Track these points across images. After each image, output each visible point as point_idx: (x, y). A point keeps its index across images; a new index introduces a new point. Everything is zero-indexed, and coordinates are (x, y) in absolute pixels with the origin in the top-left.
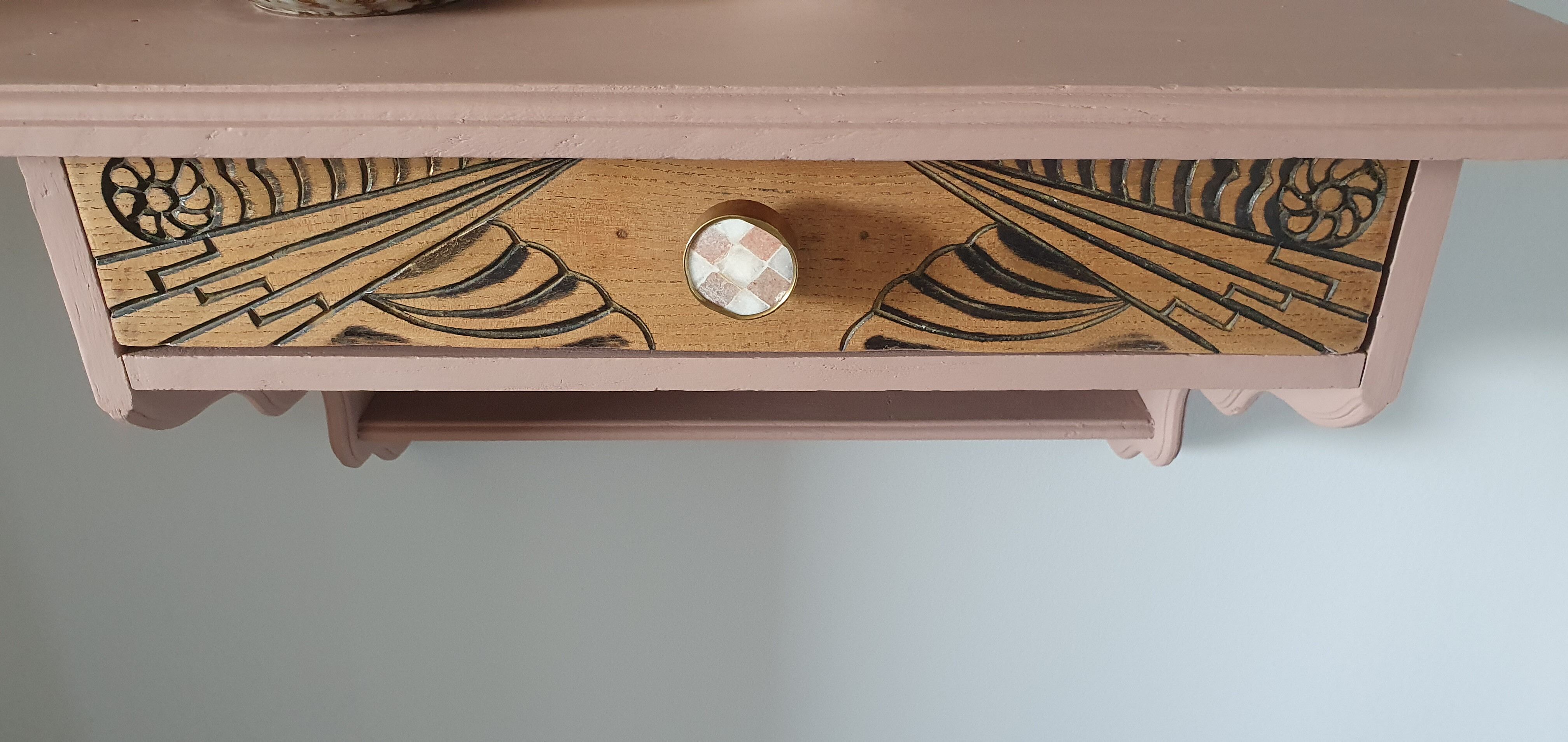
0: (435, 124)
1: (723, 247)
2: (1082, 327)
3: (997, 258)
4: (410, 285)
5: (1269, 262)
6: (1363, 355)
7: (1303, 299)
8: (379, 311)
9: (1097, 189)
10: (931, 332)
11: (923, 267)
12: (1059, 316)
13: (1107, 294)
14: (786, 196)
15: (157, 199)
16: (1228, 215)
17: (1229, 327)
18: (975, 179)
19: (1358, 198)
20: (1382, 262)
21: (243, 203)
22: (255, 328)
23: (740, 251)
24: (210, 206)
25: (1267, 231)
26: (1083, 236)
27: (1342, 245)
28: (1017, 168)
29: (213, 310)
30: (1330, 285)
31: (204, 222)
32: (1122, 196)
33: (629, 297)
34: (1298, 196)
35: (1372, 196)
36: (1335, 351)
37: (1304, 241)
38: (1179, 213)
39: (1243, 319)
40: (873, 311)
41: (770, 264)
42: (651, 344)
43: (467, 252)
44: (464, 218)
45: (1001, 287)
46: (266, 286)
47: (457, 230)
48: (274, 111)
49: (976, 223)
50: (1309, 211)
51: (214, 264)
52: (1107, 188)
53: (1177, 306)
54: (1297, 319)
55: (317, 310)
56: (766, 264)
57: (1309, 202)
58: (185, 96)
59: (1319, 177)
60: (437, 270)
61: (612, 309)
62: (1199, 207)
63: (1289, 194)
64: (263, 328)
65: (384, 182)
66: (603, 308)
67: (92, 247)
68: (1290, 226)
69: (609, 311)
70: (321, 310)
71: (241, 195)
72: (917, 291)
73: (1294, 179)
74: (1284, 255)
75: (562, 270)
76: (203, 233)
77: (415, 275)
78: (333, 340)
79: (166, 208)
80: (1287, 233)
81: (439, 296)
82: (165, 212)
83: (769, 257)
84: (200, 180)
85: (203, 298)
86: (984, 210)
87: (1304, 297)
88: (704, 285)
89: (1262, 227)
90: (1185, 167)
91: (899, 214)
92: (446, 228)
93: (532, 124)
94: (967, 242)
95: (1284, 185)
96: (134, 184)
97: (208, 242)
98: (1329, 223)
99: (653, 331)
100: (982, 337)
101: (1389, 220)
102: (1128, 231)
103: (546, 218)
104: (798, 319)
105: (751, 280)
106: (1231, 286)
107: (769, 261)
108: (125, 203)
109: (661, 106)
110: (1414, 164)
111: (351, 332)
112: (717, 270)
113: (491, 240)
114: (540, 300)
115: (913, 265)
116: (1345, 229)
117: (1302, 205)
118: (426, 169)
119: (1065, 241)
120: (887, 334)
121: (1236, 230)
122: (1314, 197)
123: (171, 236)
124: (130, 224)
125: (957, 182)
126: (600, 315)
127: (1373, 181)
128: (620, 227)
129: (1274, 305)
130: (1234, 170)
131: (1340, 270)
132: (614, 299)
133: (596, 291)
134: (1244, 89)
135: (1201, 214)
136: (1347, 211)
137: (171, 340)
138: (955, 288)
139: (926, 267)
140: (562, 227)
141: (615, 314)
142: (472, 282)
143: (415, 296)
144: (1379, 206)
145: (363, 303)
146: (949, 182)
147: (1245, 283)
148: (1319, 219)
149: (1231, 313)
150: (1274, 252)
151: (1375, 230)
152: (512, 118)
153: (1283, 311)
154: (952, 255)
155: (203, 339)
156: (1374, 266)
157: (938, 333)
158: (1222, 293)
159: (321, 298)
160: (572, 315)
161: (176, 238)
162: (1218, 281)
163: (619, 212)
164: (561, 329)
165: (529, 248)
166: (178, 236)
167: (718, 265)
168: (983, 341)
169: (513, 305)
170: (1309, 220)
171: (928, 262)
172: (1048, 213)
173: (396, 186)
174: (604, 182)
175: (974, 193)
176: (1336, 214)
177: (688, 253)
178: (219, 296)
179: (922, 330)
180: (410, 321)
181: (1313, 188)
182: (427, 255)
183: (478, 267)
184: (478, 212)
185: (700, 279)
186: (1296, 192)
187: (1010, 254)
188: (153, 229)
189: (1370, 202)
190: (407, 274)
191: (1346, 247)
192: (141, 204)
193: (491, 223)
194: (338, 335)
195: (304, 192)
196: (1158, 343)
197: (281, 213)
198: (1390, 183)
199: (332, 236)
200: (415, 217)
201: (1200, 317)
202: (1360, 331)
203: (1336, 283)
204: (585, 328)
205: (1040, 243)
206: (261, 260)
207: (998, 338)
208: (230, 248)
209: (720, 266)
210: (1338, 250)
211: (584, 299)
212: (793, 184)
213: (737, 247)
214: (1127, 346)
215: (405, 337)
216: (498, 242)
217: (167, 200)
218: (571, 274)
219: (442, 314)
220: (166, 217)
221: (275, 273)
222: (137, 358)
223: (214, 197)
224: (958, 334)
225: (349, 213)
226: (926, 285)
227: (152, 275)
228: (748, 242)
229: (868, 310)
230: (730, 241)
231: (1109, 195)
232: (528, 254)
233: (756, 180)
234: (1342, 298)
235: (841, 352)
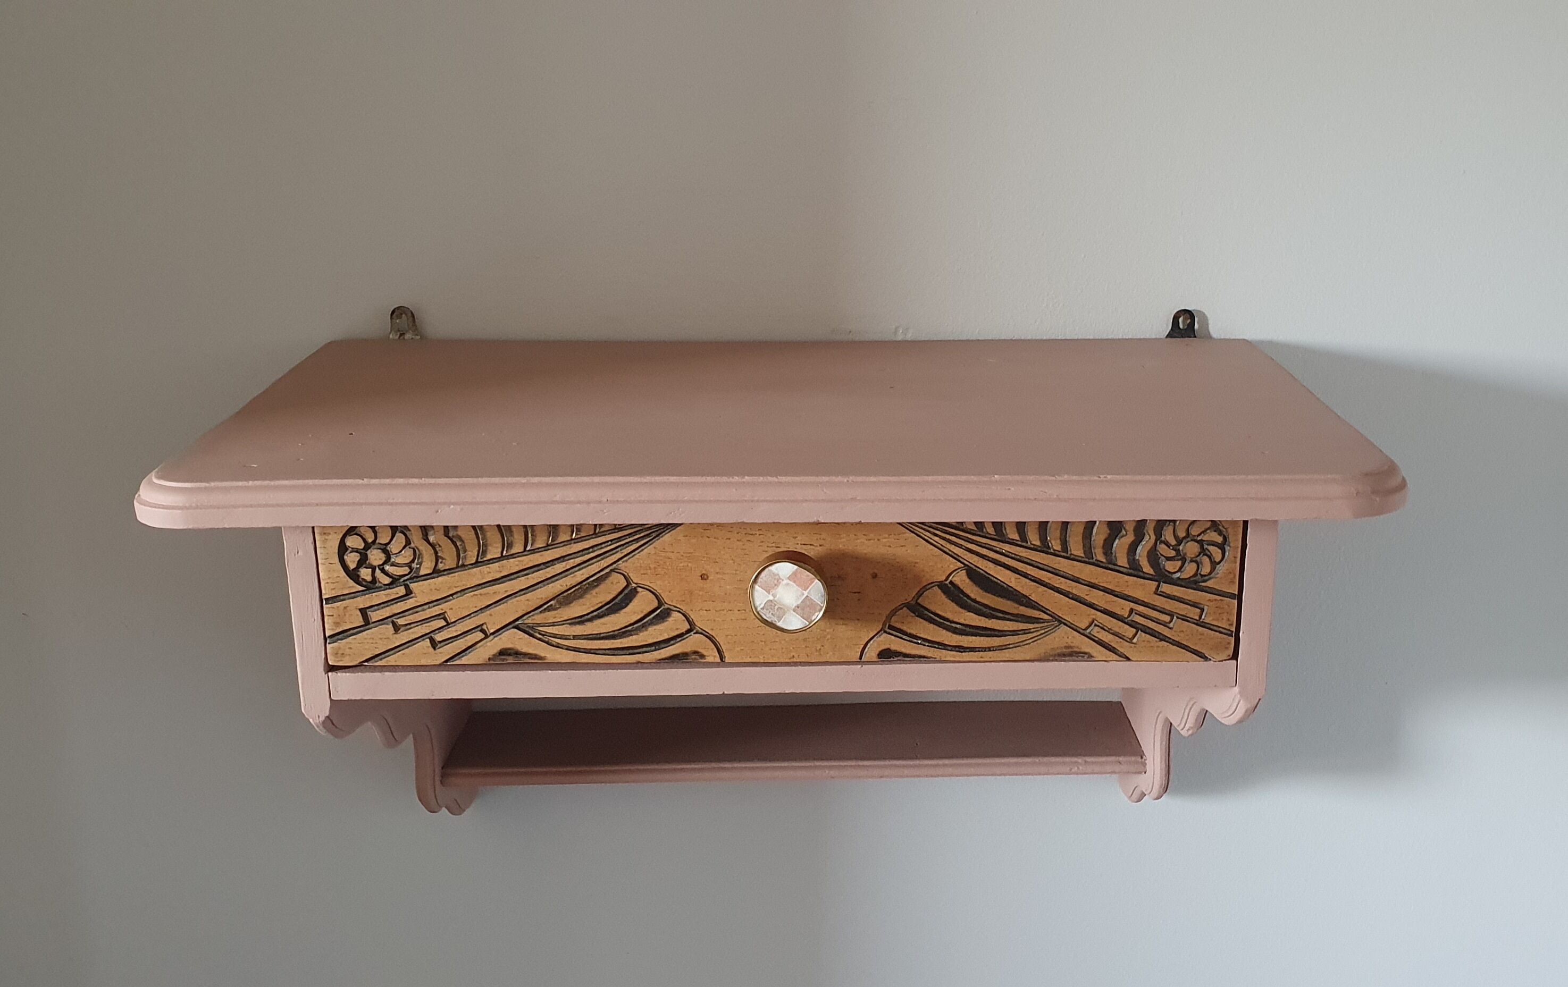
0: (589, 503)
1: (778, 580)
2: (1031, 641)
3: (968, 592)
4: (551, 616)
5: (1156, 593)
6: (1235, 661)
7: (1183, 620)
8: (527, 636)
9: (1031, 544)
10: (925, 645)
11: (916, 598)
12: (1014, 633)
13: (1046, 617)
14: (820, 548)
15: (376, 557)
16: (1122, 561)
17: (1135, 641)
18: (948, 537)
19: (1211, 548)
20: (1237, 593)
21: (437, 558)
22: (432, 649)
23: (788, 584)
24: (413, 561)
25: (1152, 572)
26: (1025, 575)
27: (1205, 581)
28: (976, 529)
29: (404, 637)
30: (1202, 610)
31: (407, 573)
32: (1049, 548)
33: (708, 622)
34: (1169, 547)
35: (1222, 547)
36: (1214, 658)
37: (1178, 578)
38: (1088, 559)
39: (1143, 634)
41: (808, 593)
42: (722, 658)
43: (594, 592)
44: (595, 568)
45: (972, 612)
46: (445, 619)
47: (588, 576)
48: (481, 495)
49: (951, 566)
50: (1180, 557)
51: (410, 603)
52: (1038, 543)
53: (1096, 625)
54: (1182, 635)
55: (482, 636)
56: (806, 593)
57: (1178, 551)
58: (421, 486)
59: (1182, 534)
60: (572, 605)
61: (695, 631)
62: (1102, 554)
63: (1163, 546)
64: (438, 651)
65: (540, 544)
66: (689, 631)
67: (323, 592)
68: (1166, 568)
69: (692, 633)
70: (484, 636)
71: (436, 553)
72: (913, 615)
73: (1165, 536)
74: (1165, 588)
75: (660, 604)
76: (404, 581)
77: (556, 609)
78: (489, 659)
79: (381, 563)
80: (1167, 573)
81: (570, 624)
82: (379, 566)
83: (808, 588)
84: (408, 542)
85: (397, 628)
86: (956, 557)
87: (1185, 619)
88: (763, 609)
89: (1147, 569)
90: (1089, 525)
91: (898, 560)
92: (580, 575)
93: (651, 502)
94: (946, 579)
95: (1159, 539)
96: (362, 546)
97: (407, 587)
98: (1194, 565)
99: (724, 647)
100: (960, 649)
101: (1236, 563)
102: (1056, 573)
103: (652, 566)
104: (829, 637)
105: (795, 604)
106: (1132, 611)
107: (808, 590)
108: (352, 560)
109: (736, 490)
110: (1246, 523)
111: (503, 653)
112: (771, 598)
113: (612, 583)
114: (643, 626)
115: (909, 596)
116: (1206, 569)
117: (1173, 553)
118: (570, 533)
119: (1013, 579)
120: (893, 648)
121: (1131, 571)
122: (1181, 548)
123: (380, 582)
124: (353, 575)
125: (936, 539)
126: (685, 637)
127: (1219, 537)
128: (704, 572)
129: (1165, 624)
130: (1123, 531)
131: (1208, 599)
132: (696, 624)
133: (684, 618)
134: (1109, 477)
135: (1104, 560)
136: (1205, 557)
137: (367, 661)
138: (940, 613)
140: (662, 572)
141: (697, 636)
142: (595, 613)
143: (553, 624)
144: (1227, 554)
145: (516, 630)
146: (931, 539)
147: (1141, 609)
148: (1186, 564)
149: (1134, 630)
150: (1158, 586)
151: (1227, 570)
152: (639, 499)
153: (1171, 628)
155: (391, 660)
156: (1231, 596)
158: (1126, 617)
159: (484, 627)
160: (666, 636)
161: (385, 585)
162: (1122, 607)
163: (703, 562)
164: (657, 647)
165: (639, 589)
166: (386, 582)
167: (773, 595)
168: (962, 652)
169: (624, 630)
170: (1179, 563)
171: (920, 594)
172: (1000, 560)
173: (548, 545)
174: (694, 541)
175: (948, 546)
176: (1198, 559)
177: (752, 587)
178: (409, 627)
179: (918, 643)
180: (547, 643)
181: (1179, 542)
182: (565, 594)
183: (601, 603)
184: (604, 563)
185: (760, 605)
186: (1168, 545)
187: (976, 589)
188: (369, 578)
189: (1220, 551)
190: (548, 609)
191: (1208, 582)
192: (363, 561)
193: (612, 571)
194: (494, 655)
195: (482, 550)
196: (1085, 653)
197: (463, 565)
198: (1231, 538)
199: (498, 582)
200: (559, 567)
201: (1113, 634)
202: (1229, 643)
203: (1206, 608)
204: (674, 646)
205: (996, 580)
206: (445, 599)
207: (972, 649)
208: (423, 591)
209: (774, 596)
210: (1203, 584)
211: (675, 624)
212: (824, 539)
213: (786, 581)
214: (1064, 655)
215: (543, 655)
216: (616, 584)
217: (383, 557)
218: (667, 606)
219: (572, 637)
220: (380, 569)
221: (454, 609)
222: (340, 675)
223: (416, 555)
224: (944, 646)
225: (513, 565)
226: (919, 610)
227: (363, 612)
228: (793, 577)
229: (878, 630)
230: (781, 577)
231: (1039, 547)
232: (637, 592)
233: (799, 538)
234: (1211, 618)
235: (860, 661)
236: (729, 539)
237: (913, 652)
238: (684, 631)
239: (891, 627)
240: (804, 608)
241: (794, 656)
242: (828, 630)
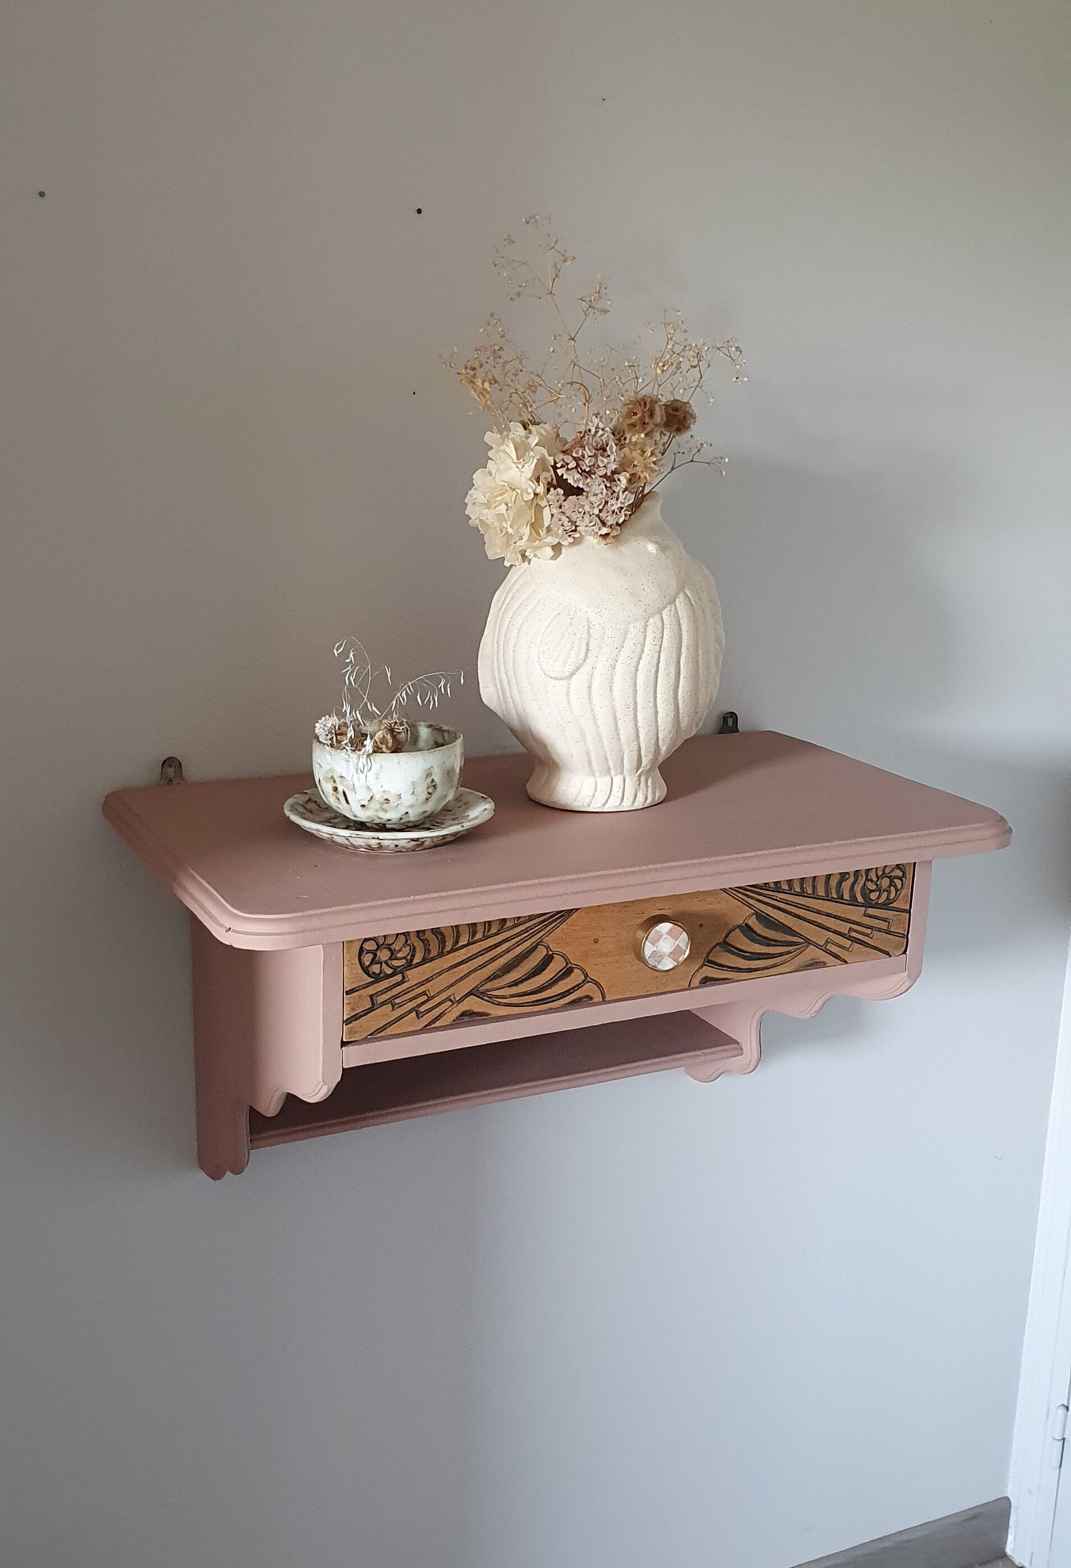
1: (659, 937)
2: (792, 958)
3: (756, 929)
4: (497, 983)
5: (864, 915)
6: (905, 955)
8: (480, 1000)
9: (795, 891)
10: (728, 971)
11: (726, 938)
12: (781, 955)
13: (801, 940)
15: (384, 955)
16: (846, 896)
17: (850, 949)
18: (747, 893)
19: (896, 881)
20: (908, 908)
21: (426, 950)
22: (416, 1019)
23: (666, 938)
24: (409, 955)
25: (862, 901)
27: (892, 903)
28: (764, 885)
29: (398, 1012)
30: (889, 923)
31: (404, 964)
32: (805, 893)
33: (597, 973)
34: (873, 884)
35: (902, 880)
36: (894, 955)
37: (877, 903)
38: (827, 898)
39: (856, 944)
43: (526, 961)
44: (528, 943)
45: (758, 943)
46: (428, 995)
47: (523, 950)
49: (748, 913)
50: (878, 889)
51: (405, 986)
52: (798, 890)
54: (878, 941)
55: (450, 1003)
56: (677, 943)
57: (877, 885)
59: (880, 873)
60: (511, 973)
61: (588, 981)
62: (835, 893)
63: (869, 882)
64: (421, 1019)
65: (493, 931)
66: (584, 981)
67: (346, 986)
68: (871, 897)
69: (586, 982)
70: (452, 1004)
71: (426, 947)
72: (723, 950)
73: (871, 876)
74: (870, 911)
75: (567, 963)
76: (400, 970)
77: (501, 977)
78: (453, 1021)
79: (387, 959)
80: (871, 901)
81: (509, 987)
82: (385, 961)
83: (679, 939)
84: (407, 942)
85: (394, 1007)
86: (750, 906)
87: (879, 930)
88: (649, 957)
89: (860, 900)
90: (829, 876)
91: (717, 913)
92: (518, 951)
94: (744, 923)
95: (867, 880)
96: (375, 948)
97: (403, 975)
98: (886, 893)
99: (605, 990)
100: (750, 970)
101: (909, 887)
102: (808, 909)
103: (564, 937)
106: (850, 929)
107: (678, 941)
108: (367, 959)
110: (915, 863)
111: (463, 1014)
112: (655, 949)
113: (538, 953)
114: (555, 982)
115: (721, 937)
116: (893, 896)
119: (783, 917)
120: (709, 975)
121: (850, 902)
122: (878, 883)
123: (386, 974)
124: (366, 970)
125: (740, 895)
126: (581, 986)
127: (901, 873)
128: (596, 937)
129: (867, 935)
130: (848, 877)
131: (892, 915)
132: (590, 976)
133: (582, 973)
135: (836, 897)
136: (893, 887)
137: (371, 1034)
138: (739, 947)
141: (589, 984)
142: (526, 977)
143: (498, 988)
144: (904, 884)
145: (473, 997)
146: (737, 896)
147: (856, 927)
148: (882, 893)
149: (851, 942)
150: (866, 910)
151: (904, 894)
153: (872, 938)
155: (389, 1031)
156: (906, 911)
158: (847, 933)
159: (453, 997)
160: (568, 988)
161: (389, 975)
162: (845, 926)
163: (596, 930)
164: (563, 996)
165: (554, 955)
166: (390, 973)
167: (656, 947)
168: (750, 972)
169: (542, 987)
170: (878, 893)
171: (728, 935)
172: (776, 904)
175: (747, 899)
176: (889, 889)
177: (645, 942)
178: (402, 1004)
179: (723, 970)
180: (494, 1003)
181: (879, 879)
182: (507, 966)
183: (530, 969)
184: (534, 939)
185: (648, 955)
186: (872, 881)
187: (761, 926)
188: (378, 972)
189: (901, 882)
190: (497, 978)
191: (895, 903)
192: (375, 958)
193: (538, 944)
194: (457, 1017)
196: (822, 962)
197: (443, 953)
198: (907, 872)
199: (464, 962)
200: (505, 946)
201: (839, 946)
202: (903, 943)
203: (891, 921)
204: (573, 994)
205: (774, 920)
206: (428, 980)
207: (756, 970)
208: (414, 976)
210: (890, 905)
211: (577, 977)
213: (665, 936)
214: (809, 966)
215: (489, 1012)
216: (541, 953)
217: (389, 954)
218: (570, 965)
219: (508, 996)
220: (385, 963)
221: (433, 987)
222: (350, 1047)
223: (413, 951)
224: (739, 970)
225: (474, 949)
226: (726, 946)
227: (371, 997)
228: (670, 933)
229: (704, 964)
230: (663, 934)
231: (799, 892)
232: (553, 958)
234: (895, 927)
235: (690, 988)
236: (614, 912)
240: (674, 954)
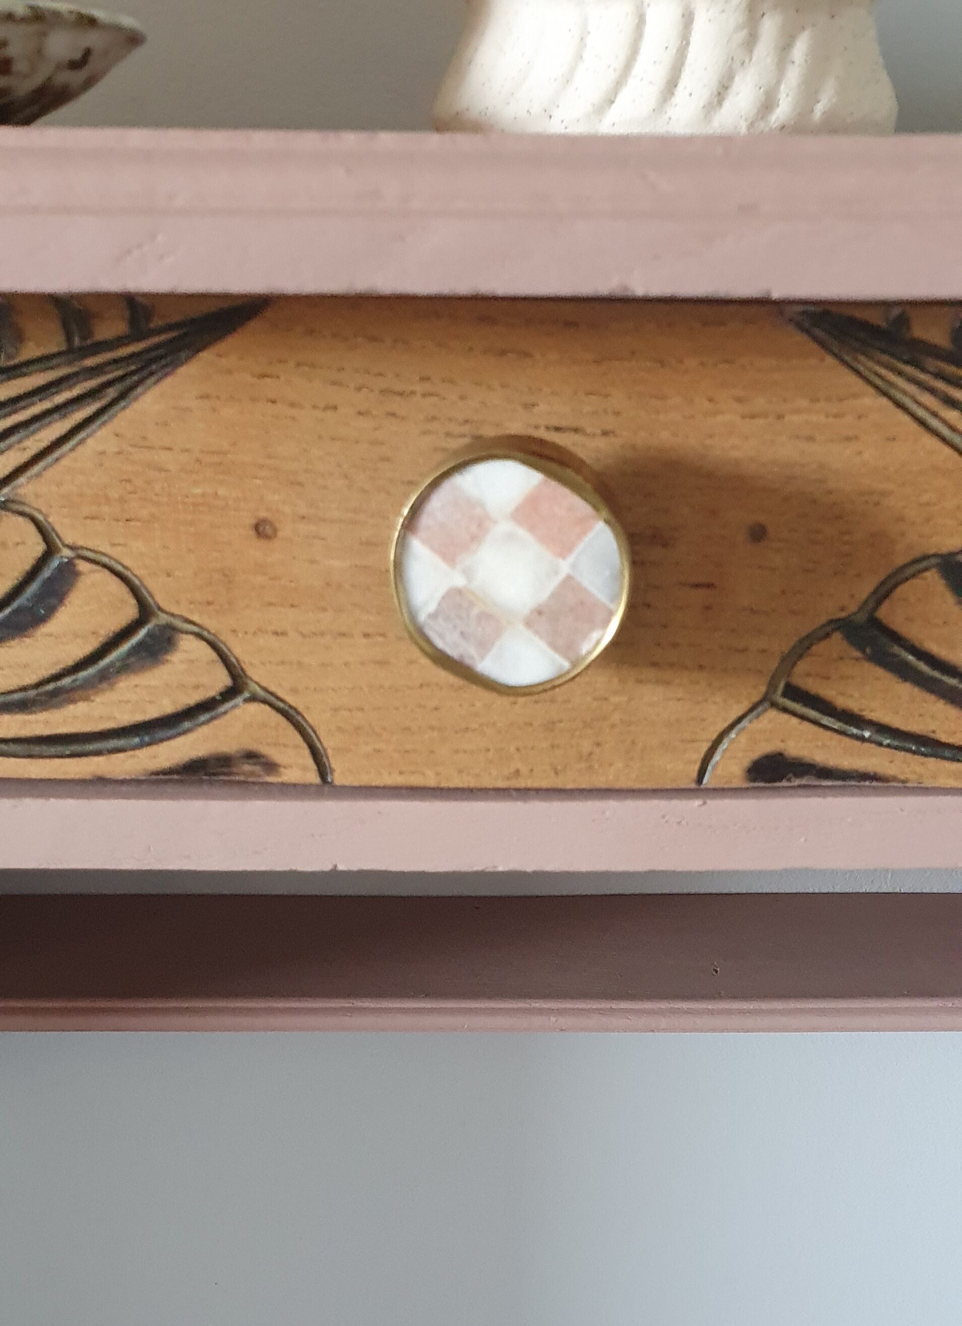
10: (880, 744)
11: (871, 604)
14: (601, 443)
23: (510, 535)
33: (280, 668)
40: (767, 701)
41: (573, 566)
42: (323, 770)
56: (566, 565)
61: (246, 695)
66: (229, 694)
69: (239, 700)
72: (858, 654)
75: (145, 611)
88: (434, 616)
91: (831, 485)
99: (328, 742)
103: (114, 494)
104: (616, 717)
105: (532, 604)
107: (571, 559)
112: (459, 581)
114: (105, 677)
115: (853, 599)
126: (222, 709)
128: (263, 514)
139: (879, 603)
140: (144, 513)
141: (254, 707)
146: (935, 415)
154: (933, 579)
157: (896, 748)
163: (258, 482)
164: (147, 739)
165: (82, 566)
167: (463, 571)
169: (50, 687)
177: (402, 543)
179: (862, 739)
185: (426, 604)
209: (468, 573)
212: (617, 414)
213: (504, 527)
218: (163, 619)
228: (523, 511)
229: (756, 698)
230: (487, 511)
232: (76, 574)
233: (542, 407)
236: (335, 408)
237: (846, 763)
238: (213, 692)
239: (794, 693)
240: (556, 614)
241: (517, 772)
242: (615, 699)
